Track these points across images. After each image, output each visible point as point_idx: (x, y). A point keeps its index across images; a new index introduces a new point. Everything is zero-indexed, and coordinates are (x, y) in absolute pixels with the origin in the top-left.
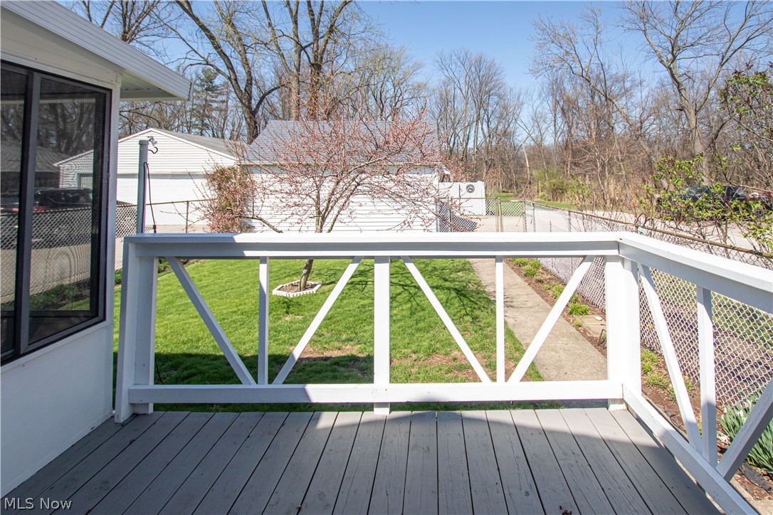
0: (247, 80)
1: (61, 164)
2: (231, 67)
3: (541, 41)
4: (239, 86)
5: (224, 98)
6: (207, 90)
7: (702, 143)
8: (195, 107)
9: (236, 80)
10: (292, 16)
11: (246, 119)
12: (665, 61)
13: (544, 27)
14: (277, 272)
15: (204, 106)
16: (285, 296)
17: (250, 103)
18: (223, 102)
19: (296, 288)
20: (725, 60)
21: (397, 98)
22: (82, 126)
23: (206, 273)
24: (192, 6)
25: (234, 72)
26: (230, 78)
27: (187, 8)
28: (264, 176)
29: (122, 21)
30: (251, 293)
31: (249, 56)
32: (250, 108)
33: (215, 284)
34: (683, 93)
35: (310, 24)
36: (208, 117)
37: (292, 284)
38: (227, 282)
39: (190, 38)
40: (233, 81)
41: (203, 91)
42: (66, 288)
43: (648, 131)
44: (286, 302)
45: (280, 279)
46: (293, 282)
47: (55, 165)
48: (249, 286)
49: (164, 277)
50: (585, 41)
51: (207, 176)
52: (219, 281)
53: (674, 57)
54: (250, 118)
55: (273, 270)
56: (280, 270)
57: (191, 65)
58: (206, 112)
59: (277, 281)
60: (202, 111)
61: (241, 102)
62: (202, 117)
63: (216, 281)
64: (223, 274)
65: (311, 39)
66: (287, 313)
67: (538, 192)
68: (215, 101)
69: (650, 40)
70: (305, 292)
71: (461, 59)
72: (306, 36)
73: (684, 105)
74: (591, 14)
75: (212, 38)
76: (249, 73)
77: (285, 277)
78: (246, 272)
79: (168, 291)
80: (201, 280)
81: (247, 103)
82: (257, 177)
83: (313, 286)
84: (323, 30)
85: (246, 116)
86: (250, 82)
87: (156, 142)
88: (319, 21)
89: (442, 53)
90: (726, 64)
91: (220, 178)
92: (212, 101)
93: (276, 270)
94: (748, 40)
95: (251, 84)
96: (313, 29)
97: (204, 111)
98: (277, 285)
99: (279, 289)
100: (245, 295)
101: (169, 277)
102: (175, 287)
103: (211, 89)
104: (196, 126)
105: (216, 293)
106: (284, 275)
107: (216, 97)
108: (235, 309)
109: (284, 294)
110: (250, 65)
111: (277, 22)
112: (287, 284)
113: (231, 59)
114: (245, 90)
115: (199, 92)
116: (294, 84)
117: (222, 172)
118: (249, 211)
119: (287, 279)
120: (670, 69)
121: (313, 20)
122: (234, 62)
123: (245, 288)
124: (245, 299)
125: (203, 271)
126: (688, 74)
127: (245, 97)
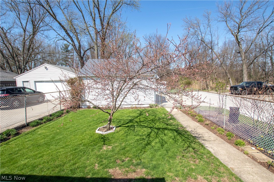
0: (79, 46)
1: (16, 78)
2: (73, 41)
3: (186, 27)
4: (76, 48)
5: (72, 54)
6: (66, 51)
7: (246, 65)
8: (63, 58)
9: (75, 45)
10: (93, 20)
11: (80, 60)
12: (234, 33)
13: (188, 21)
14: (96, 120)
15: (66, 57)
16: (101, 133)
17: (80, 54)
18: (72, 55)
19: (106, 129)
20: (260, 31)
21: (130, 52)
22: (24, 64)
23: (68, 121)
24: (56, 17)
25: (74, 42)
26: (73, 45)
27: (54, 17)
28: (88, 81)
29: (32, 24)
30: (87, 132)
31: (79, 36)
32: (81, 56)
33: (72, 127)
34: (240, 46)
35: (100, 22)
36: (68, 61)
37: (103, 127)
38: (77, 126)
39: (56, 29)
40: (74, 46)
41: (65, 52)
42: (10, 131)
43: (218, 62)
44: (102, 138)
45: (98, 124)
46: (104, 126)
47: (14, 78)
48: (86, 128)
49: (52, 123)
50: (204, 26)
51: (66, 81)
52: (73, 125)
53: (239, 31)
54: (81, 60)
55: (94, 120)
56: (97, 120)
57: (59, 40)
58: (67, 59)
59: (97, 125)
60: (65, 59)
61: (78, 54)
62: (66, 61)
63: (72, 125)
64: (75, 122)
65: (101, 28)
66: (104, 144)
67: (180, 84)
68: (69, 56)
69: (228, 25)
70: (109, 132)
71: (153, 37)
72: (99, 27)
73: (240, 51)
74: (207, 15)
75: (65, 29)
76: (79, 43)
77: (100, 123)
78: (84, 121)
79: (53, 131)
80: (66, 125)
81: (79, 54)
82: (86, 82)
83: (112, 128)
84: (105, 24)
85: (80, 59)
86: (80, 46)
87: (48, 69)
88: (103, 21)
89: (146, 35)
90: (261, 33)
91: (71, 82)
92: (68, 55)
93: (96, 119)
94: (271, 22)
95: (80, 47)
96: (101, 24)
97: (66, 59)
98: (97, 127)
99: (98, 130)
100: (84, 133)
101: (54, 123)
102: (55, 129)
103: (67, 51)
104: (64, 64)
105: (72, 132)
106: (99, 122)
107: (70, 54)
108: (81, 142)
109: (100, 132)
110: (79, 40)
111: (88, 21)
112: (101, 127)
113: (72, 38)
114: (79, 49)
115: (64, 53)
116: (96, 47)
117: (72, 79)
118: (83, 95)
119: (101, 124)
120: (237, 36)
121: (101, 20)
122: (74, 39)
123: (84, 129)
124: (85, 136)
125: (67, 120)
126: (242, 38)
127: (79, 52)
